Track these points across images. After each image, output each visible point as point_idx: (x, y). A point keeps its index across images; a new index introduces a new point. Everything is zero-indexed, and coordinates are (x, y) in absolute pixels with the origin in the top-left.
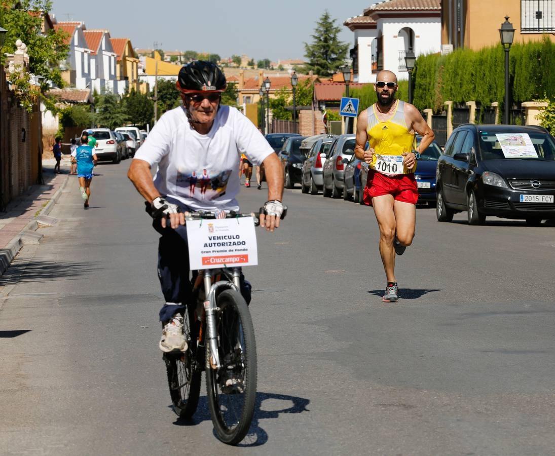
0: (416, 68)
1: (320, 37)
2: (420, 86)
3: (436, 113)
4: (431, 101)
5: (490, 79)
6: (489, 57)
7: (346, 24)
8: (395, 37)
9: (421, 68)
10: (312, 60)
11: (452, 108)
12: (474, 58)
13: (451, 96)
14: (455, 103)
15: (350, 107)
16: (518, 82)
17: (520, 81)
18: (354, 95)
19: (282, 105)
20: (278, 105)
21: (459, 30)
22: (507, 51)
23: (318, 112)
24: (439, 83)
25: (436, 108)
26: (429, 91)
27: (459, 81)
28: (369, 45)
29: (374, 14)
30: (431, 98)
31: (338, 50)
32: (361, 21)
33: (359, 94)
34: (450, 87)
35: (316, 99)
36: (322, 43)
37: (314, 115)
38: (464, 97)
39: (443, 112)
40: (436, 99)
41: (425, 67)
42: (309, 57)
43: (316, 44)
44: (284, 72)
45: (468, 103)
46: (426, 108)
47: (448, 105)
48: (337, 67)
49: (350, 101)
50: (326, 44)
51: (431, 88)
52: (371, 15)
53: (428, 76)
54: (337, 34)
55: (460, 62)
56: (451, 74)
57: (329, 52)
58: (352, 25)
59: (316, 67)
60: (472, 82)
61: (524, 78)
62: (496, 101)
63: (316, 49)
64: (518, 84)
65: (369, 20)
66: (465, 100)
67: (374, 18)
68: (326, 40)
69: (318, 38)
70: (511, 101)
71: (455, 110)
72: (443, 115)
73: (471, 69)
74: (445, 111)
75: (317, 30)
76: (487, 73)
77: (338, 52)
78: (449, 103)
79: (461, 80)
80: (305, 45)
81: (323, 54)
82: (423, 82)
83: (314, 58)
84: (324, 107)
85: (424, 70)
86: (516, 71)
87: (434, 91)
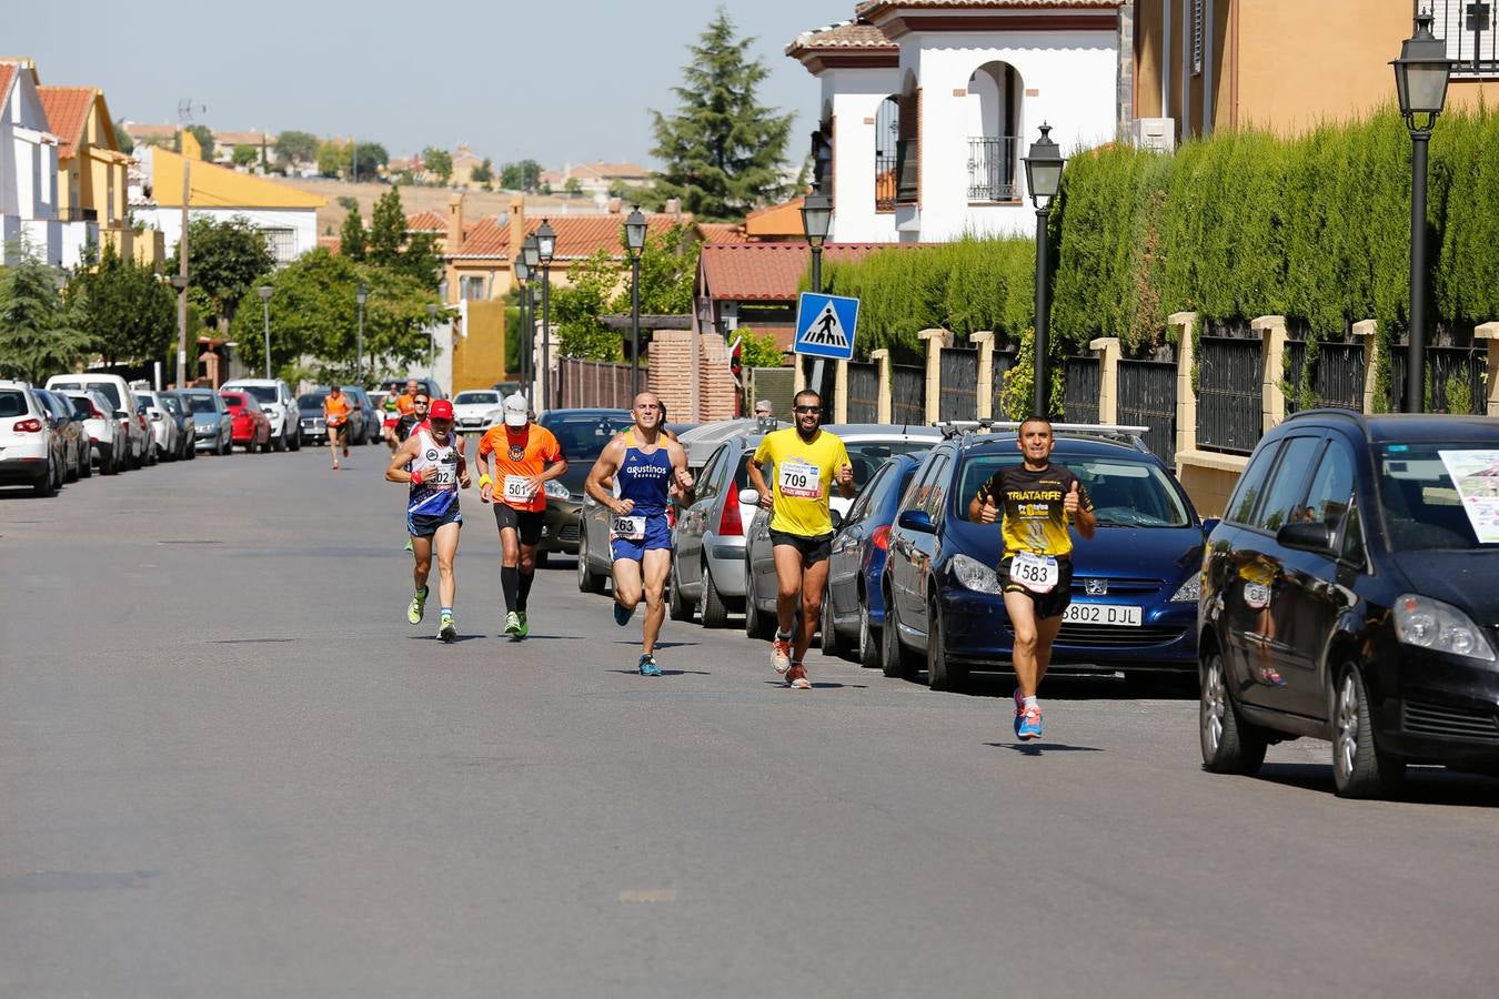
0: (1064, 196)
1: (700, 95)
2: (1078, 259)
3: (1133, 352)
4: (1117, 312)
5: (1346, 236)
6: (1343, 163)
7: (797, 52)
8: (959, 93)
9: (1079, 197)
10: (674, 166)
11: (1194, 336)
12: (1280, 164)
13: (1194, 295)
14: (1206, 320)
15: (827, 327)
16: (1460, 249)
17: (1466, 245)
18: (838, 286)
19: (592, 310)
20: (578, 312)
21: (1198, 67)
22: (1420, 140)
23: (712, 338)
24: (1148, 251)
25: (1134, 337)
26: (1109, 277)
27: (1223, 244)
28: (868, 121)
29: (891, 16)
30: (1119, 302)
31: (758, 136)
32: (846, 42)
33: (856, 281)
34: (1188, 265)
35: (707, 293)
36: (707, 114)
37: (702, 348)
38: (1241, 301)
39: (1161, 350)
40: (1135, 301)
41: (1096, 192)
42: (667, 155)
43: (688, 115)
44: (582, 201)
45: (1261, 323)
46: (1097, 334)
47: (1181, 328)
48: (754, 189)
49: (830, 305)
50: (720, 116)
51: (1116, 266)
52: (880, 22)
53: (1107, 227)
54: (752, 86)
55: (1227, 179)
56: (1194, 217)
57: (729, 142)
58: (813, 55)
59: (688, 189)
60: (1276, 248)
61: (1483, 233)
62: (1366, 317)
63: (688, 132)
64: (1459, 258)
65: (872, 38)
66: (1246, 309)
67: (889, 32)
68: (719, 105)
69: (695, 97)
70: (1432, 317)
71: (1205, 345)
72: (1159, 360)
73: (1269, 202)
74: (1167, 347)
75: (691, 71)
76: (1333, 216)
77: (756, 142)
78: (1187, 320)
79: (1232, 240)
80: (653, 118)
81: (709, 146)
82: (1090, 244)
83: (681, 159)
84: (732, 323)
85: (1092, 206)
86: (1450, 212)
87: (1131, 278)
